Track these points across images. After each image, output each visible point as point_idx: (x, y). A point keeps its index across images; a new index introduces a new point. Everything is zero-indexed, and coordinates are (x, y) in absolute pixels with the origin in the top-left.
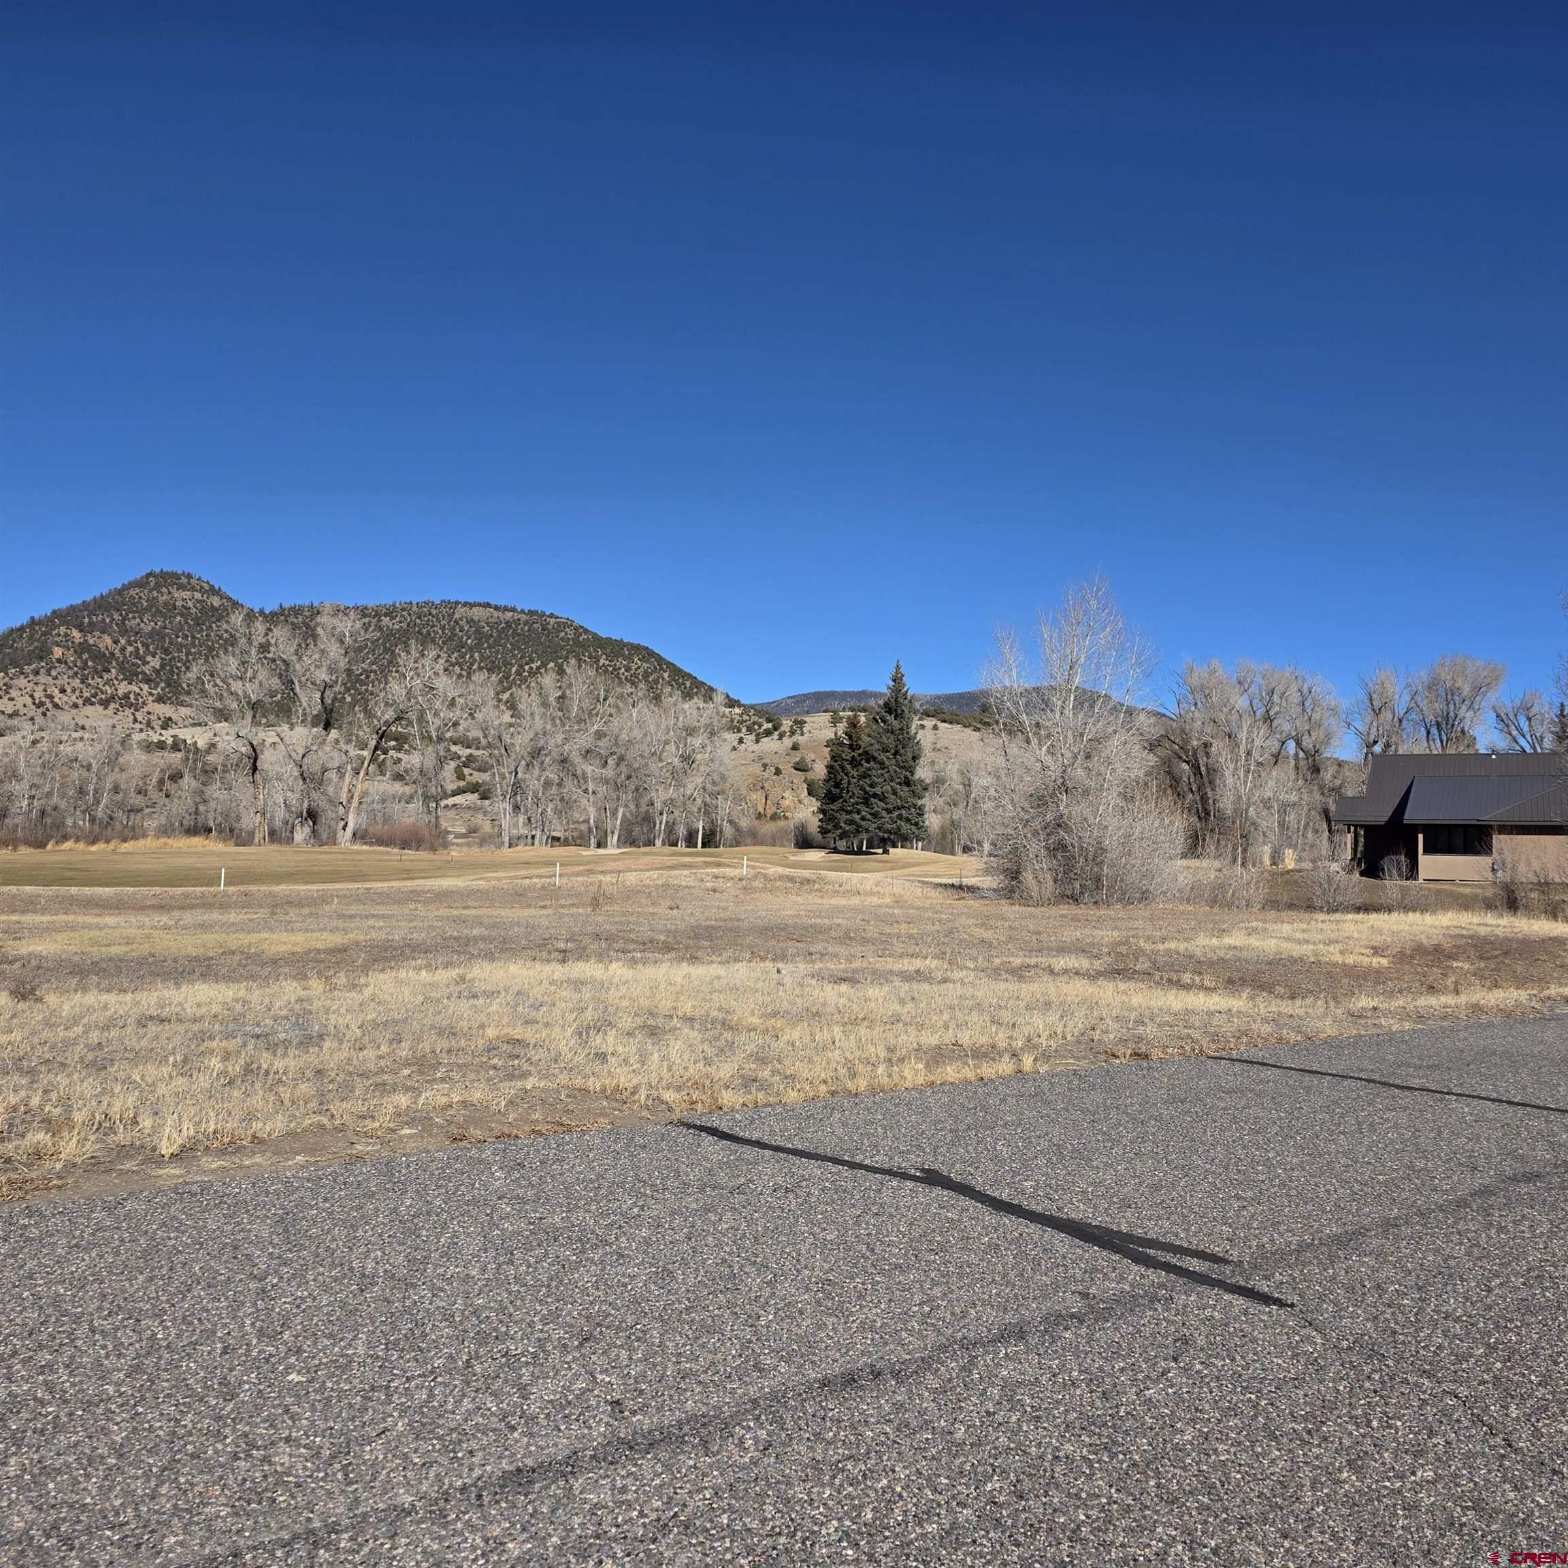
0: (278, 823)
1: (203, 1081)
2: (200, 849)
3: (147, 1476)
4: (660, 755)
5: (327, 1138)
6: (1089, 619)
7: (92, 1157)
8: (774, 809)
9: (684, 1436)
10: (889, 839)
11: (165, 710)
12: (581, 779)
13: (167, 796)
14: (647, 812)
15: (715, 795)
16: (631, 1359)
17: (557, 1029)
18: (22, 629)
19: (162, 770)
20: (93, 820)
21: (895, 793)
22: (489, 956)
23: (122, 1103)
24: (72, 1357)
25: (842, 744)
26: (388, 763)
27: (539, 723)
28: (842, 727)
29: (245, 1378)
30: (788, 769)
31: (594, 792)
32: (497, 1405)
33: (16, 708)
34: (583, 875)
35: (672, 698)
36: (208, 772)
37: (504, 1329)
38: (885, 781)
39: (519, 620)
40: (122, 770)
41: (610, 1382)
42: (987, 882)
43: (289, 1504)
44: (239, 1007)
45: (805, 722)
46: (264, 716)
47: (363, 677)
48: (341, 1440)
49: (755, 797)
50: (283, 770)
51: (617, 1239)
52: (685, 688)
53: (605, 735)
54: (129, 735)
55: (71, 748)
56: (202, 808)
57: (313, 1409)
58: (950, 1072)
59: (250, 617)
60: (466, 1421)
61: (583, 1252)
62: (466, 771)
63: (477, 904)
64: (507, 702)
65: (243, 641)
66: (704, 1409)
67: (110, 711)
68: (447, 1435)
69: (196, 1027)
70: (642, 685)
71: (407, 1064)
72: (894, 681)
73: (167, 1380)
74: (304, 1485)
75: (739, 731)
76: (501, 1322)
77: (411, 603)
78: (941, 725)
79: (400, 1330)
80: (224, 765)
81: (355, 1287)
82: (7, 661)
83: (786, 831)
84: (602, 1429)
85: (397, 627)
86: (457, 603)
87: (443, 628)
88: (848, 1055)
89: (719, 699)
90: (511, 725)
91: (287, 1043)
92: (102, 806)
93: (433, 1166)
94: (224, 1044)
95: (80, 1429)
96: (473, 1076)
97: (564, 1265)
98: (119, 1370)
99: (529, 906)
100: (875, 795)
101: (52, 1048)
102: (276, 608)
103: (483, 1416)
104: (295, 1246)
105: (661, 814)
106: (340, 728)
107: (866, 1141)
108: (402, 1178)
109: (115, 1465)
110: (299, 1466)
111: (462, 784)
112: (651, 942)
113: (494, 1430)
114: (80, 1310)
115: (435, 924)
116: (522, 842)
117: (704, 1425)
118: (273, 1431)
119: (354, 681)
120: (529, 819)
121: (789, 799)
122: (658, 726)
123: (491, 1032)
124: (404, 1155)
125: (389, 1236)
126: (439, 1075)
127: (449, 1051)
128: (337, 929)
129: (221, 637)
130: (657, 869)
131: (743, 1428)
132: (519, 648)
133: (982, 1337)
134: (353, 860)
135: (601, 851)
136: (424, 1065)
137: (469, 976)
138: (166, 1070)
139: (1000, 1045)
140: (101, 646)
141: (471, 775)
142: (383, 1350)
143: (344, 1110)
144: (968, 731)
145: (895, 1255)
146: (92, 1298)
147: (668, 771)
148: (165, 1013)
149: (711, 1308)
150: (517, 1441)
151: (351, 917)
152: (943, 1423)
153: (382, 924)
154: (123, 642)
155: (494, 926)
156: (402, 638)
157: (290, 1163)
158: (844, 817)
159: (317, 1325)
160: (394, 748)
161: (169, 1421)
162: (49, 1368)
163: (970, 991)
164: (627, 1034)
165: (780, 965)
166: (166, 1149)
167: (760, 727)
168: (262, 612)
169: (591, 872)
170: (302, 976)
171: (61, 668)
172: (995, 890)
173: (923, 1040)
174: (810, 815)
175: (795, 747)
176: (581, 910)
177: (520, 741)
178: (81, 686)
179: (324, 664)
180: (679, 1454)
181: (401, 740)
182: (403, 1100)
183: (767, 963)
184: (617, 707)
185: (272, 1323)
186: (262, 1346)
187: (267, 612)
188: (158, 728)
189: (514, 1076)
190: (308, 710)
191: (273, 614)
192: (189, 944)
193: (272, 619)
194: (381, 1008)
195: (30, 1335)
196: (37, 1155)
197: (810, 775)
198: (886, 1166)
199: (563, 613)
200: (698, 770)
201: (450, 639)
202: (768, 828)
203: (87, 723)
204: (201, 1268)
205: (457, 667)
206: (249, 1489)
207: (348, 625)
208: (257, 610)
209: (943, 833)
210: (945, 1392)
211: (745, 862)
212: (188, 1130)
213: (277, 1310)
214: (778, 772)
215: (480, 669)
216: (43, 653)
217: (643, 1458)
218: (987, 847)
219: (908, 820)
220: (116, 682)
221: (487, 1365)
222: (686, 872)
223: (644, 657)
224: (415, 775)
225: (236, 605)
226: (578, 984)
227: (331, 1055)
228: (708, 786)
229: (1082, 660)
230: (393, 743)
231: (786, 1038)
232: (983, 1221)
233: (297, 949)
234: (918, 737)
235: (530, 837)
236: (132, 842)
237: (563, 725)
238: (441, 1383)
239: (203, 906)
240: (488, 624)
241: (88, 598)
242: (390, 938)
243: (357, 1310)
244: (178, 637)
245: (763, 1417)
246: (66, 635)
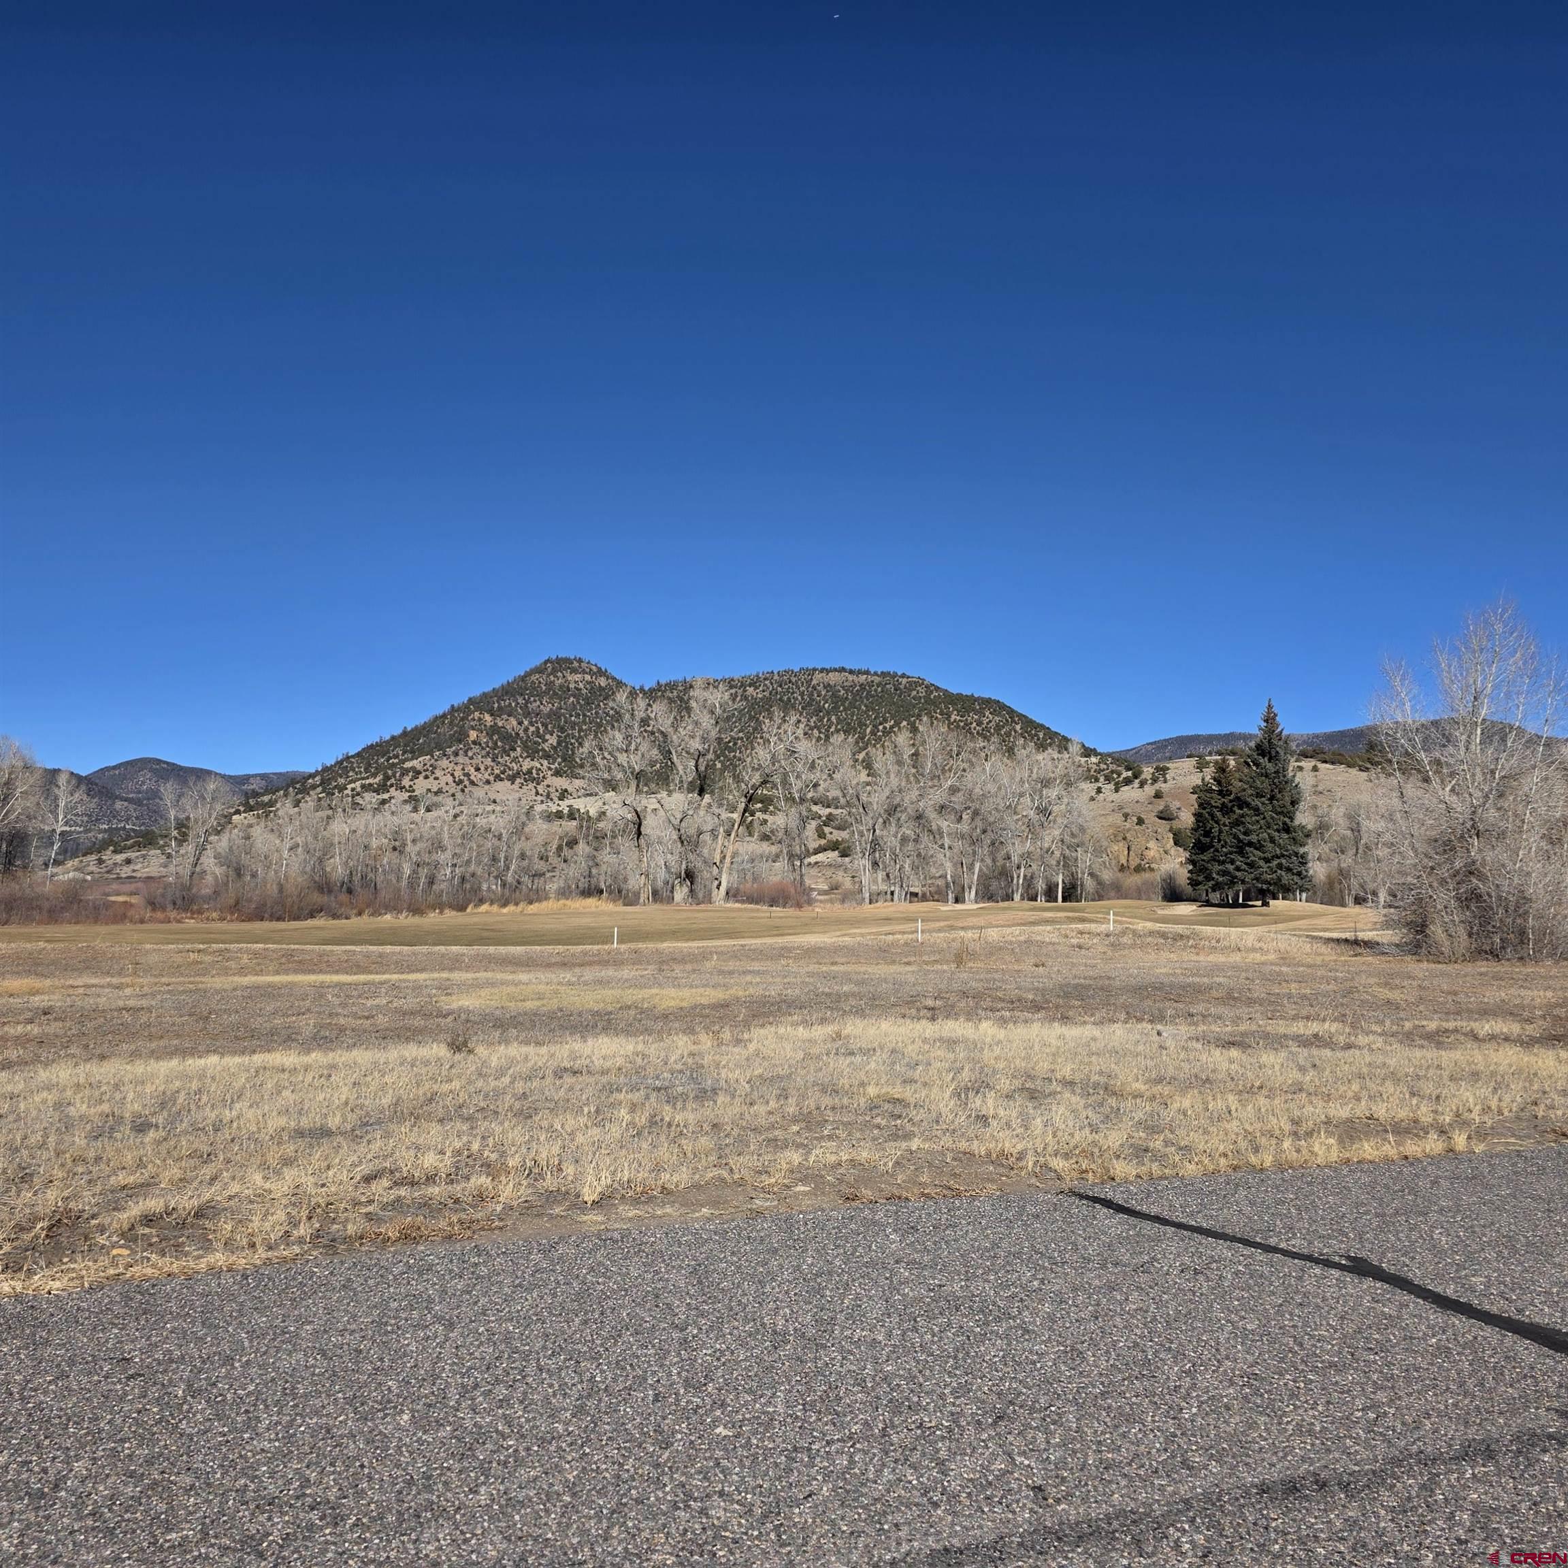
0: (660, 884)
1: (615, 1131)
2: (593, 909)
3: (599, 1516)
4: (1015, 807)
5: (728, 1191)
6: (1494, 645)
7: (526, 1201)
8: (1138, 861)
9: (1114, 1532)
10: (1268, 890)
11: (562, 783)
12: (936, 834)
13: (565, 861)
14: (1004, 866)
15: (1074, 847)
16: (1048, 1442)
17: (935, 1090)
18: (444, 716)
19: (561, 838)
20: (504, 885)
21: (1272, 841)
22: (860, 1013)
23: (547, 1152)
24: (525, 1393)
25: (1210, 791)
26: (756, 824)
27: (894, 781)
28: (1209, 773)
29: (677, 1427)
30: (1151, 818)
31: (950, 848)
32: (917, 1479)
33: (440, 786)
34: (945, 931)
35: (1025, 751)
36: (600, 837)
37: (916, 1399)
38: (1261, 828)
39: (873, 682)
40: (527, 839)
41: (1029, 1466)
42: (1387, 936)
43: (728, 1560)
44: (639, 1060)
45: (1168, 769)
46: (646, 785)
47: (731, 744)
48: (771, 1499)
49: (1116, 848)
50: (663, 834)
51: (1020, 1313)
52: (1038, 739)
53: (959, 790)
54: (532, 807)
55: (485, 820)
56: (594, 871)
57: (742, 1466)
58: (1368, 1149)
59: (633, 694)
60: (889, 1492)
61: (987, 1324)
62: (827, 830)
63: (844, 960)
64: (863, 761)
65: (627, 716)
66: (1132, 1505)
67: (516, 786)
68: (872, 1505)
69: (604, 1079)
70: (995, 739)
71: (795, 1121)
72: (1266, 721)
73: (608, 1423)
74: (741, 1542)
75: (1097, 780)
76: (912, 1391)
77: (772, 672)
78: (1321, 766)
79: (815, 1391)
80: (613, 831)
81: (768, 1343)
82: (433, 745)
83: (1152, 884)
84: (1027, 1515)
85: (760, 696)
86: (815, 670)
87: (802, 694)
88: (1247, 1127)
89: (1074, 748)
90: (868, 784)
91: (684, 1097)
92: (511, 872)
93: (830, 1225)
94: (630, 1096)
95: (537, 1464)
96: (858, 1135)
97: (968, 1337)
98: (566, 1410)
99: (893, 962)
100: (1250, 844)
101: (486, 1096)
102: (653, 684)
103: (904, 1488)
104: (709, 1298)
105: (1019, 867)
106: (712, 793)
107: (1278, 1222)
108: (802, 1236)
109: (570, 1503)
110: (734, 1522)
111: (823, 842)
112: (1019, 1001)
113: (917, 1505)
114: (527, 1348)
115: (807, 980)
116: (881, 899)
117: (1134, 1522)
118: (707, 1484)
119: (724, 748)
120: (888, 875)
121: (1154, 850)
122: (1012, 778)
123: (872, 1091)
124: (801, 1212)
125: (795, 1294)
126: (826, 1132)
127: (833, 1108)
128: (719, 985)
129: (607, 714)
130: (1019, 925)
131: (1178, 1530)
132: (873, 709)
133: (1442, 1453)
134: (728, 918)
135: (959, 907)
136: (811, 1121)
137: (845, 1033)
138: (583, 1120)
139: (1423, 1119)
140: (508, 727)
141: (831, 833)
142: (800, 1410)
143: (742, 1164)
144: (1354, 771)
145: (1328, 1352)
146: (537, 1337)
147: (1023, 824)
148: (577, 1065)
149: (1128, 1395)
150: (941, 1519)
151: (731, 973)
152: (1406, 1548)
153: (758, 980)
154: (526, 723)
155: (861, 983)
156: (765, 706)
157: (697, 1214)
158: (1217, 867)
159: (737, 1379)
160: (760, 810)
161: (614, 1463)
162: (504, 1402)
163: (1380, 1059)
164: (1007, 1097)
165: (1159, 1027)
166: (589, 1196)
167: (1119, 775)
168: (642, 689)
169: (952, 928)
170: (690, 1031)
171: (476, 749)
172: (1397, 945)
173: (1332, 1113)
174: (1178, 866)
175: (1158, 795)
176: (945, 967)
177: (876, 799)
178: (492, 764)
179: (697, 734)
180: (1110, 1551)
181: (767, 802)
182: (796, 1157)
183: (1144, 1024)
184: (970, 761)
185: (697, 1374)
186: (689, 1397)
187: (646, 689)
188: (556, 799)
189: (898, 1137)
190: (684, 778)
191: (652, 690)
192: (590, 1000)
193: (652, 695)
194: (766, 1064)
195: (488, 1368)
196: (481, 1197)
197: (1176, 824)
198: (1305, 1251)
199: (914, 673)
200: (1055, 821)
201: (810, 704)
202: (1133, 880)
203: (498, 798)
204: (628, 1314)
205: (815, 731)
206: (690, 1539)
207: (718, 697)
208: (637, 687)
209: (1330, 883)
210: (1405, 1511)
211: (1112, 917)
212: (606, 1180)
213: (700, 1361)
214: (1140, 821)
215: (838, 731)
216: (461, 737)
217: (1073, 1551)
218: (1383, 896)
219: (1289, 870)
220: (521, 760)
221: (903, 1436)
222: (1049, 928)
223: (995, 710)
224: (781, 834)
225: (620, 684)
226: (951, 1043)
227: (725, 1109)
228: (1067, 838)
229: (1489, 690)
230: (759, 805)
231: (1176, 1106)
232: (1427, 1319)
233: (684, 1004)
234: (1297, 780)
235: (889, 893)
236: (537, 904)
237: (918, 781)
238: (859, 1450)
239: (599, 963)
240: (843, 687)
241: (497, 686)
242: (767, 993)
243: (773, 1367)
244: (571, 716)
245: (1198, 1520)
246: (480, 719)
